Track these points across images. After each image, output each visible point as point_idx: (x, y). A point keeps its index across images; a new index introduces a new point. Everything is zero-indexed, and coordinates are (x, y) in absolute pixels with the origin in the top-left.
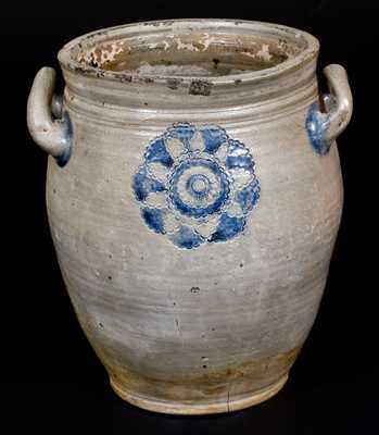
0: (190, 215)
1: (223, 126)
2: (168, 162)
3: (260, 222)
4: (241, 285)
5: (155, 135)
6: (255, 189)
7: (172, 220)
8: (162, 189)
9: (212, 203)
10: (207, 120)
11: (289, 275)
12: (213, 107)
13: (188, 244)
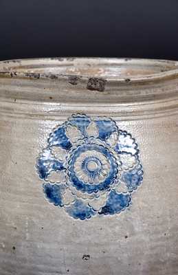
0: (84, 191)
1: (113, 118)
2: (67, 146)
3: (143, 201)
4: (125, 255)
5: (58, 123)
6: (140, 173)
7: (69, 195)
8: (62, 168)
9: (103, 181)
10: (101, 113)
11: (167, 251)
12: (106, 102)
13: (82, 216)
